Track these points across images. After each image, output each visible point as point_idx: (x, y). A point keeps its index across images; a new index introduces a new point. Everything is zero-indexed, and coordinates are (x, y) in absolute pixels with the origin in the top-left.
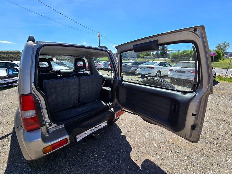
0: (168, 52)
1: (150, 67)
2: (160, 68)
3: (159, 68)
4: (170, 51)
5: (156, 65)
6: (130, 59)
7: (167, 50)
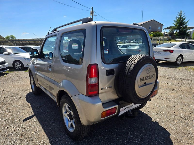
0: (188, 31)
1: (167, 51)
2: (182, 51)
3: (180, 51)
4: (191, 28)
5: (176, 48)
6: (132, 42)
7: (186, 27)
